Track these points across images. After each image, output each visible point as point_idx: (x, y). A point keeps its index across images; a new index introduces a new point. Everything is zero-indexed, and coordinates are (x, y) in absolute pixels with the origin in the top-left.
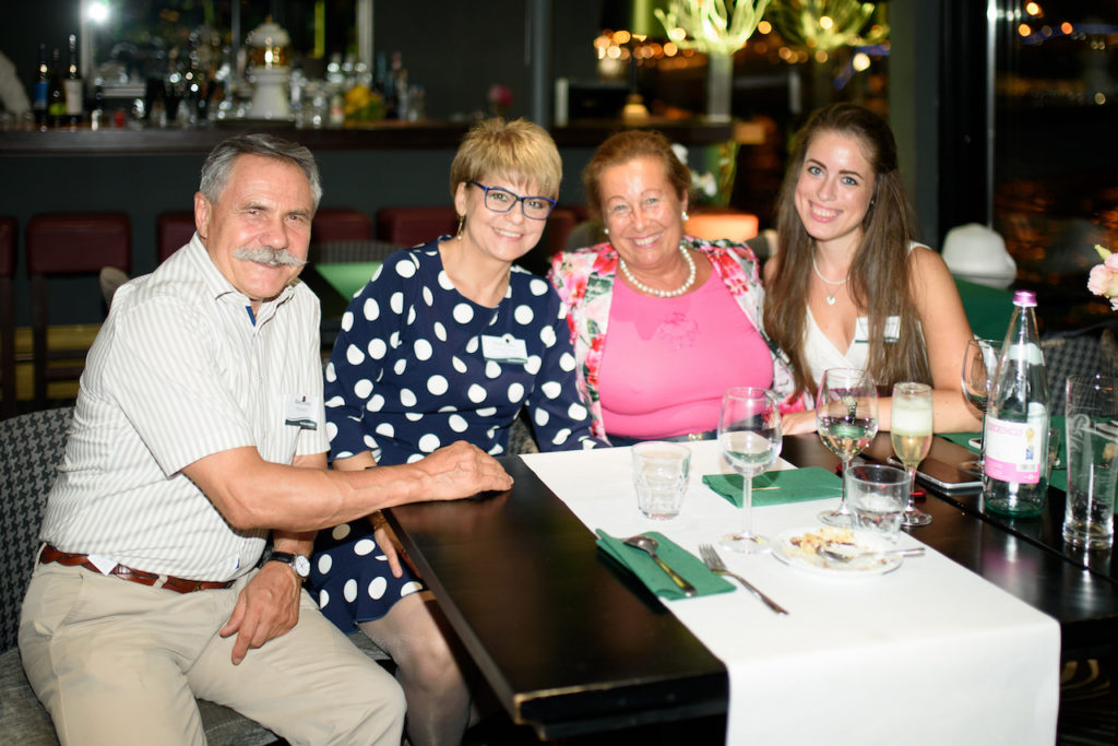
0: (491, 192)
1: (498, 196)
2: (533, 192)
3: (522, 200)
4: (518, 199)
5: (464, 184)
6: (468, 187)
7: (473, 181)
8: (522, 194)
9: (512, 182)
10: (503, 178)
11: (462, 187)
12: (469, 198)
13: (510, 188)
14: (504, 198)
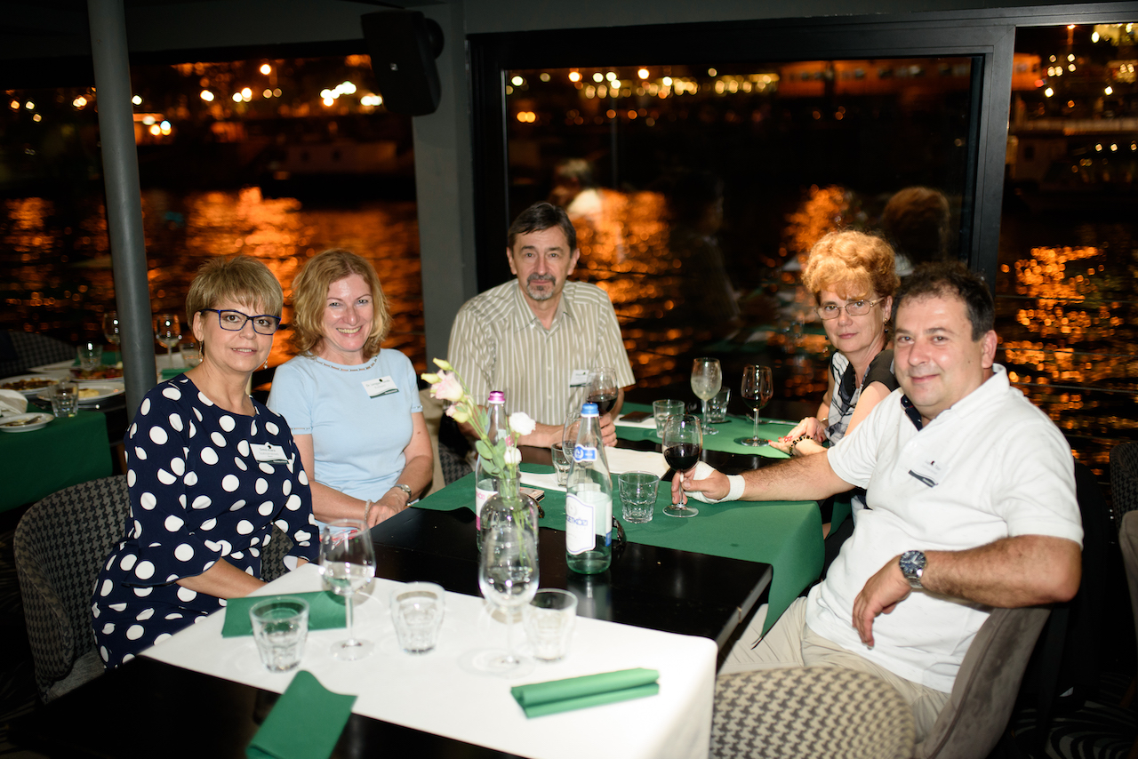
0: (223, 314)
1: (232, 318)
2: (260, 312)
3: (252, 319)
4: (249, 318)
5: (199, 313)
6: (203, 315)
7: (206, 309)
8: (251, 313)
9: (242, 303)
10: (233, 301)
11: (198, 316)
12: (205, 325)
13: (242, 309)
14: (236, 319)
